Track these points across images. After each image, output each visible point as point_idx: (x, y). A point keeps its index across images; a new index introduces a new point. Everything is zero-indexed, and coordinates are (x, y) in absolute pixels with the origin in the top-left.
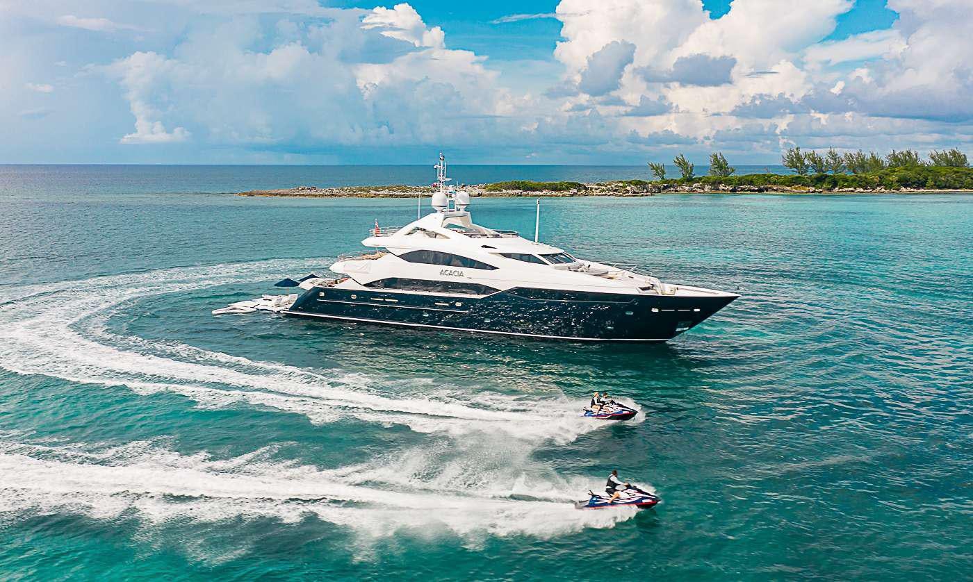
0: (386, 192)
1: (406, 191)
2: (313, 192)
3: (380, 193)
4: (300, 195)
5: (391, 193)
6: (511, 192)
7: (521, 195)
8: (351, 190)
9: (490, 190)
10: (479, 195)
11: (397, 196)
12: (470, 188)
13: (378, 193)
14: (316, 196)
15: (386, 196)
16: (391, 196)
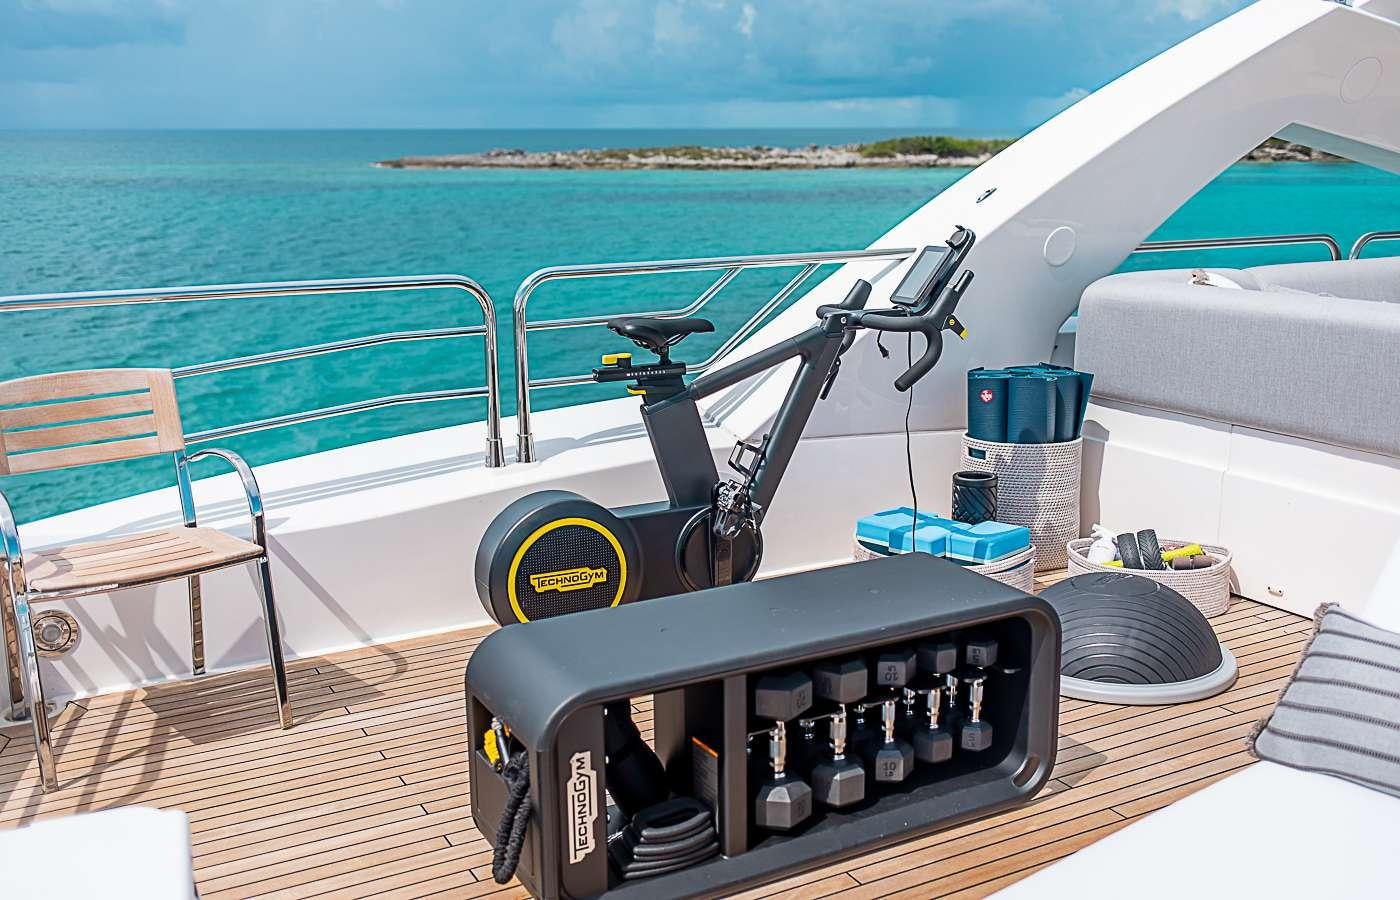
0: (662, 159)
1: (702, 158)
2: (517, 160)
3: (650, 161)
4: (492, 165)
5: (672, 160)
6: (912, 158)
7: (934, 166)
8: (592, 155)
9: (871, 155)
10: (848, 165)
11: (684, 167)
12: (828, 152)
13: (643, 161)
14: (522, 166)
15: (661, 166)
16: (671, 166)
